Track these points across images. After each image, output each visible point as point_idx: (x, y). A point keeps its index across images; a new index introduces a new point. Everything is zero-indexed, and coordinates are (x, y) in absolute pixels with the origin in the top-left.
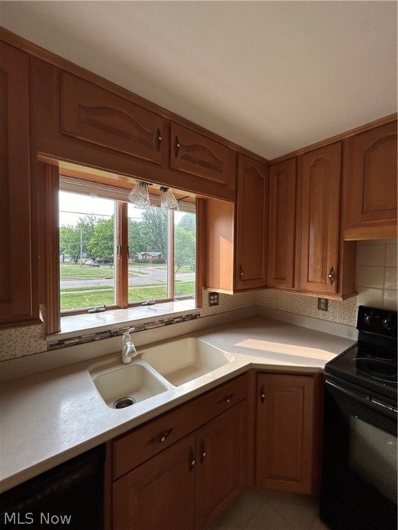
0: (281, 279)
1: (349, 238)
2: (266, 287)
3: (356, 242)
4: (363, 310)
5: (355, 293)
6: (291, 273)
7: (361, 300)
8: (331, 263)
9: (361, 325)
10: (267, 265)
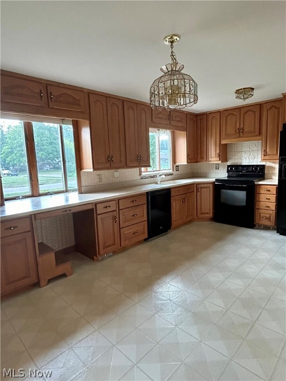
0: (202, 158)
1: (223, 142)
2: (197, 162)
3: (227, 144)
4: (228, 166)
5: (227, 161)
6: (205, 155)
7: (229, 163)
8: (218, 151)
9: (228, 171)
10: (197, 153)
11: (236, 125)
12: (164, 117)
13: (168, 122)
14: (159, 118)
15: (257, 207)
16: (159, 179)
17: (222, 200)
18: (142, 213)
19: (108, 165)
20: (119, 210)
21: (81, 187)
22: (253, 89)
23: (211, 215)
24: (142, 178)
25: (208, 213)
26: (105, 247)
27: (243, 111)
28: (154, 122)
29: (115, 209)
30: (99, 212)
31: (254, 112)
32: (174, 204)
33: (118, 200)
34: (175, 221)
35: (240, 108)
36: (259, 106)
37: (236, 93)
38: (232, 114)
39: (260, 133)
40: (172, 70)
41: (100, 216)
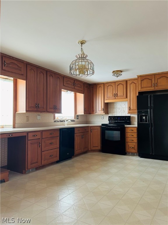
0: (93, 111)
1: (106, 101)
2: (90, 113)
3: (108, 103)
4: (109, 117)
5: (108, 114)
6: (95, 109)
8: (103, 107)
9: (109, 120)
10: (90, 108)
11: (113, 92)
12: (71, 83)
13: (73, 87)
14: (68, 84)
15: (127, 141)
16: (66, 123)
17: (106, 138)
18: (56, 142)
19: (36, 109)
20: (42, 138)
21: (15, 123)
22: (121, 71)
23: (99, 148)
24: (55, 121)
25: (97, 147)
26: (32, 164)
27: (117, 84)
28: (65, 86)
29: (40, 138)
30: (29, 139)
31: (123, 85)
32: (76, 138)
33: (42, 131)
34: (77, 150)
35: (115, 82)
36: (125, 81)
37: (113, 73)
38: (111, 85)
39: (127, 97)
40: (82, 57)
41: (30, 141)
